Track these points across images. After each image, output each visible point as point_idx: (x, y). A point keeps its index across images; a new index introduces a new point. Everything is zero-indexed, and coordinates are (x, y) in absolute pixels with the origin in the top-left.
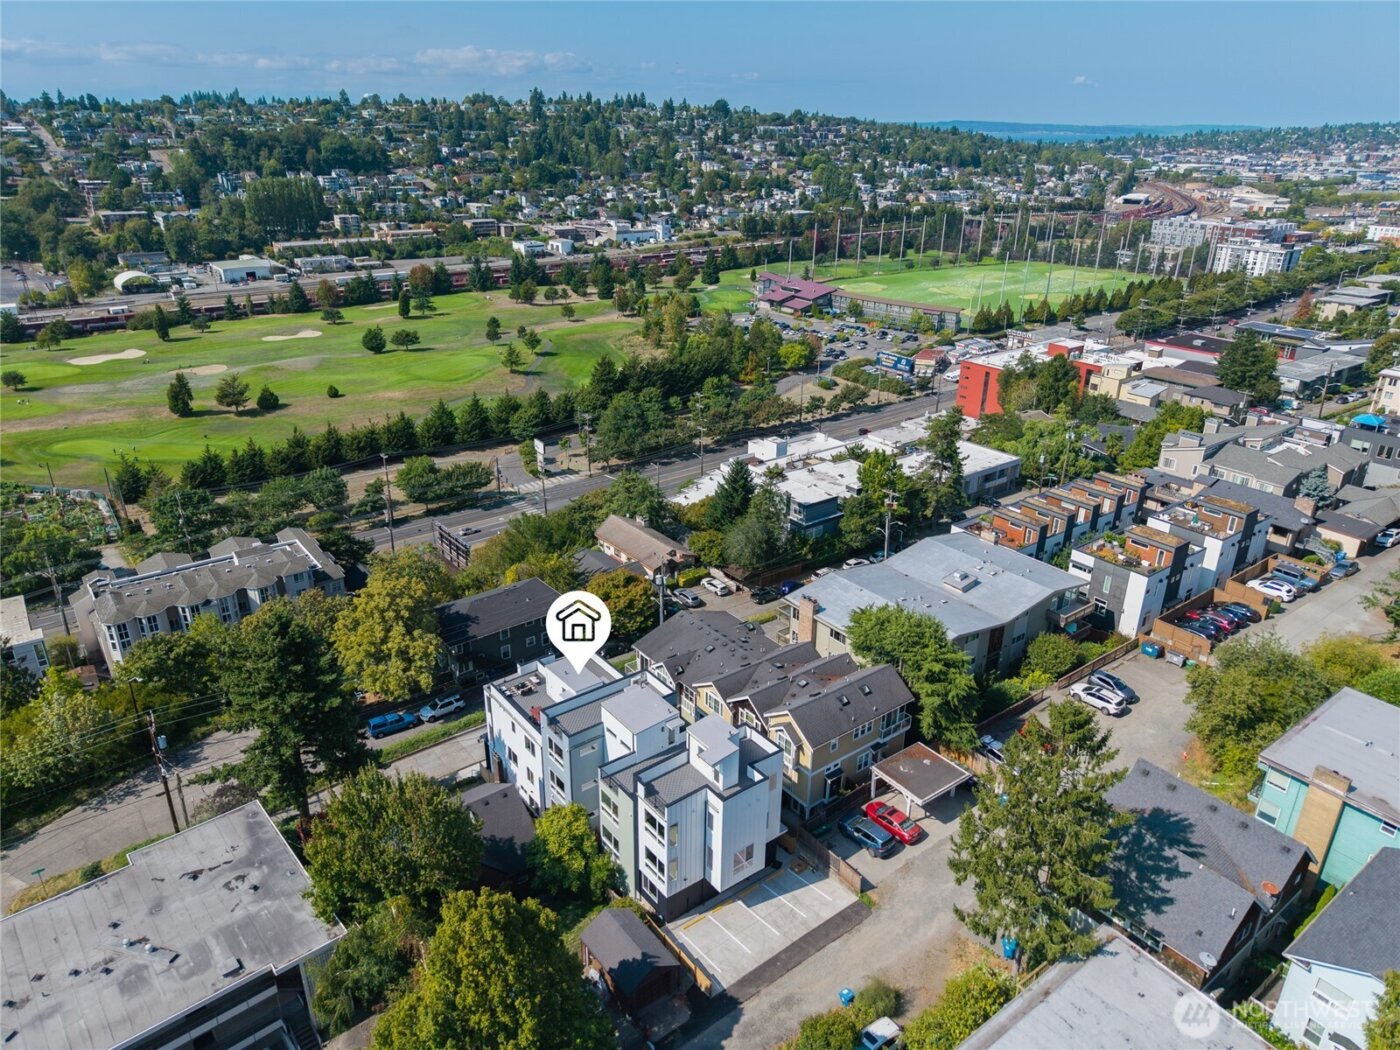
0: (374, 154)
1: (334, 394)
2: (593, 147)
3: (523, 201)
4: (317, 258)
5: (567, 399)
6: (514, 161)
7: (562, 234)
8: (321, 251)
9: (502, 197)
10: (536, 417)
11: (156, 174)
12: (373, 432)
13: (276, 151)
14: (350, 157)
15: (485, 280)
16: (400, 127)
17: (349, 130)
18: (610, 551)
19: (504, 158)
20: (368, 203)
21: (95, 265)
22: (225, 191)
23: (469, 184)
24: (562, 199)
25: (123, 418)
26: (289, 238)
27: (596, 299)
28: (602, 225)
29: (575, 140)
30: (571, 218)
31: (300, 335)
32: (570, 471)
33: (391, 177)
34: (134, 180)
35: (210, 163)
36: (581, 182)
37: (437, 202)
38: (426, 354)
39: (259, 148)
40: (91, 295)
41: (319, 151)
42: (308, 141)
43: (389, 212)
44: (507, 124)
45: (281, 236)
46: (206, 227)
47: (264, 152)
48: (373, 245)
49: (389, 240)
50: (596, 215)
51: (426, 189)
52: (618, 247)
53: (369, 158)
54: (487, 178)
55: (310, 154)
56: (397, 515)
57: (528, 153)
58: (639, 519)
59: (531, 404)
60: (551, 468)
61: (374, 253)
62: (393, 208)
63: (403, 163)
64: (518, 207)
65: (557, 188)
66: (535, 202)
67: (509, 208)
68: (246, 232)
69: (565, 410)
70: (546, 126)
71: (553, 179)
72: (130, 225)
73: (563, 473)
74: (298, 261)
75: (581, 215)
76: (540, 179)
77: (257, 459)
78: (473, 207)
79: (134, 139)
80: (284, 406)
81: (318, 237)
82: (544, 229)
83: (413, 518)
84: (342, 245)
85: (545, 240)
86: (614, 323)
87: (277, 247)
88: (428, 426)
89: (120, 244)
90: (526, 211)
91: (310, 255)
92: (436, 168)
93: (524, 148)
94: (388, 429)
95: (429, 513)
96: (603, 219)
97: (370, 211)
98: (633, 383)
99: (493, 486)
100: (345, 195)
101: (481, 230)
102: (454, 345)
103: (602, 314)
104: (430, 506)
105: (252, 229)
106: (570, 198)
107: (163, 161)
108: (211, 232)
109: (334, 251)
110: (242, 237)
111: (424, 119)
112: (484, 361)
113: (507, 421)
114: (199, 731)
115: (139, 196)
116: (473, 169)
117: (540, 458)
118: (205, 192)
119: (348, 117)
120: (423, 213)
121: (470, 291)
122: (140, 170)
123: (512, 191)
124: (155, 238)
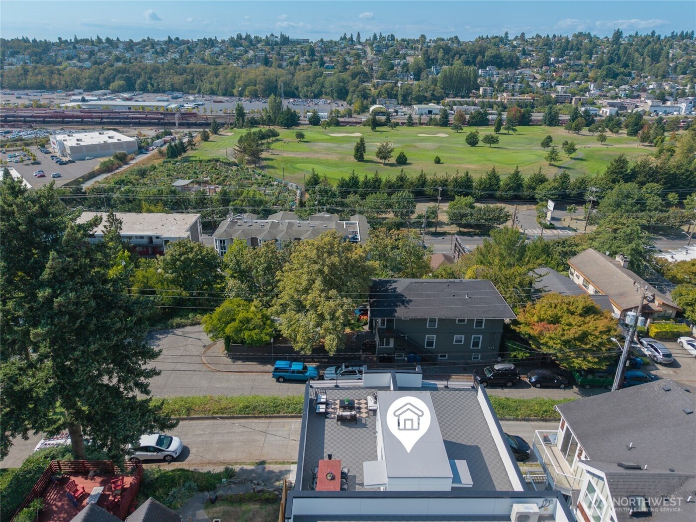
0: (512, 59)
1: (438, 161)
2: (648, 59)
3: (592, 87)
4: (465, 106)
5: (583, 181)
6: (592, 66)
7: (612, 105)
8: (468, 104)
9: (579, 84)
10: (556, 189)
11: (406, 65)
12: (446, 181)
13: (463, 57)
14: (499, 60)
15: (553, 120)
16: (531, 48)
17: (504, 50)
18: (579, 281)
19: (586, 64)
20: (501, 83)
21: (365, 102)
22: (433, 73)
23: (561, 77)
24: (618, 87)
25: (333, 158)
26: (456, 96)
27: (625, 136)
28: (642, 102)
29: (637, 55)
30: (620, 98)
31: (437, 135)
32: (569, 228)
33: (517, 72)
34: (395, 68)
35: (430, 61)
36: (634, 78)
37: (539, 85)
38: (500, 150)
39: (455, 55)
40: (359, 114)
41: (483, 57)
42: (480, 52)
43: (510, 88)
44: (594, 48)
45: (451, 95)
46: (418, 88)
47: (457, 57)
48: (495, 103)
49: (506, 101)
50: (638, 97)
51: (535, 78)
52: (649, 115)
53: (509, 61)
54: (572, 74)
55: (479, 58)
56: (439, 230)
57: (603, 62)
58: (618, 258)
59: (555, 180)
60: (556, 224)
61: (495, 107)
62: (513, 86)
63: (527, 66)
64: (587, 90)
65: (615, 82)
66: (600, 88)
67: (581, 90)
68: (435, 93)
69: (579, 188)
70: (619, 48)
71: (615, 76)
72: (385, 86)
73: (564, 228)
74: (455, 107)
75: (627, 96)
76: (606, 76)
77: (377, 183)
78: (559, 88)
79: (402, 52)
80: (410, 164)
81: (469, 97)
82: (600, 101)
83: (449, 234)
84: (480, 102)
85: (600, 108)
86: (634, 148)
87: (447, 100)
88: (481, 183)
89: (379, 95)
90: (592, 92)
91: (462, 105)
92: (544, 68)
93: (602, 58)
94: (456, 180)
95: (460, 233)
96: (642, 99)
97: (500, 87)
98: (640, 178)
99: (509, 224)
100: (490, 79)
101: (560, 100)
102: (520, 148)
103: (626, 143)
104: (462, 229)
105: (439, 90)
106: (623, 87)
107: (410, 60)
108: (419, 91)
109: (474, 104)
110: (433, 95)
111: (546, 45)
112: (535, 157)
113: (534, 189)
114: (177, 320)
115: (395, 75)
116: (566, 69)
117: (549, 215)
118: (423, 74)
119: (505, 44)
120: (528, 89)
121: (541, 125)
122: (399, 64)
123: (586, 82)
124: (394, 92)
